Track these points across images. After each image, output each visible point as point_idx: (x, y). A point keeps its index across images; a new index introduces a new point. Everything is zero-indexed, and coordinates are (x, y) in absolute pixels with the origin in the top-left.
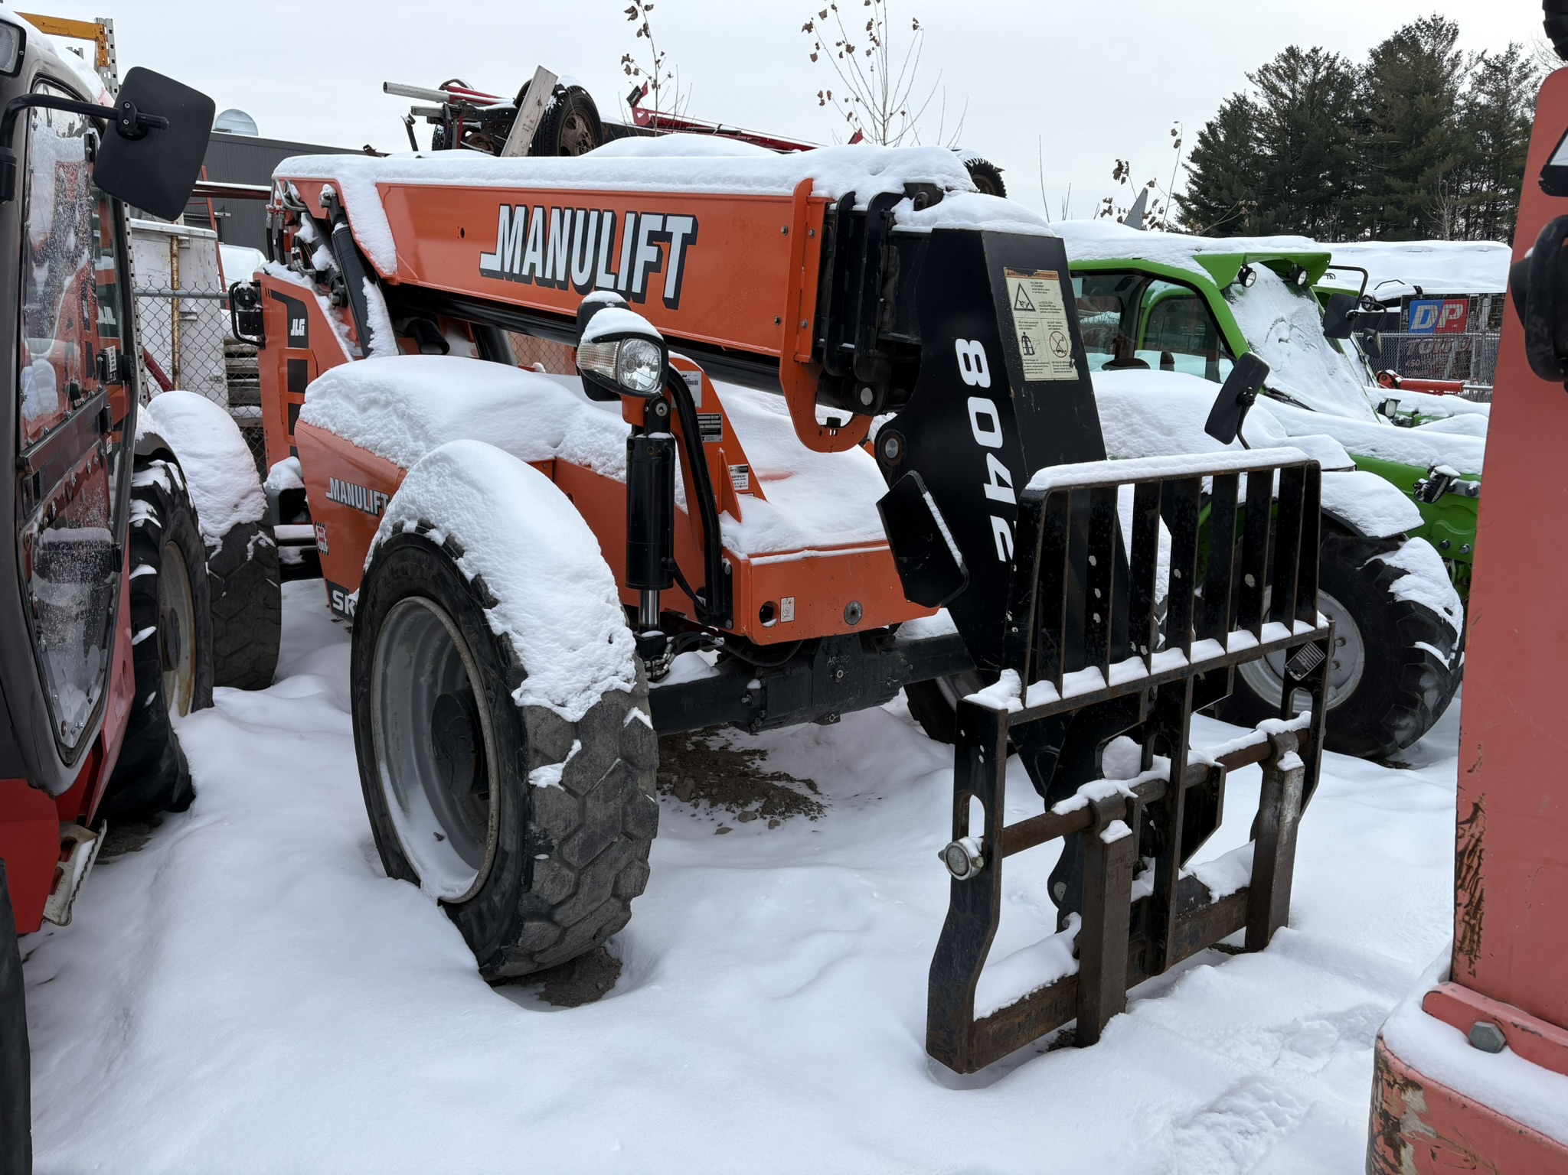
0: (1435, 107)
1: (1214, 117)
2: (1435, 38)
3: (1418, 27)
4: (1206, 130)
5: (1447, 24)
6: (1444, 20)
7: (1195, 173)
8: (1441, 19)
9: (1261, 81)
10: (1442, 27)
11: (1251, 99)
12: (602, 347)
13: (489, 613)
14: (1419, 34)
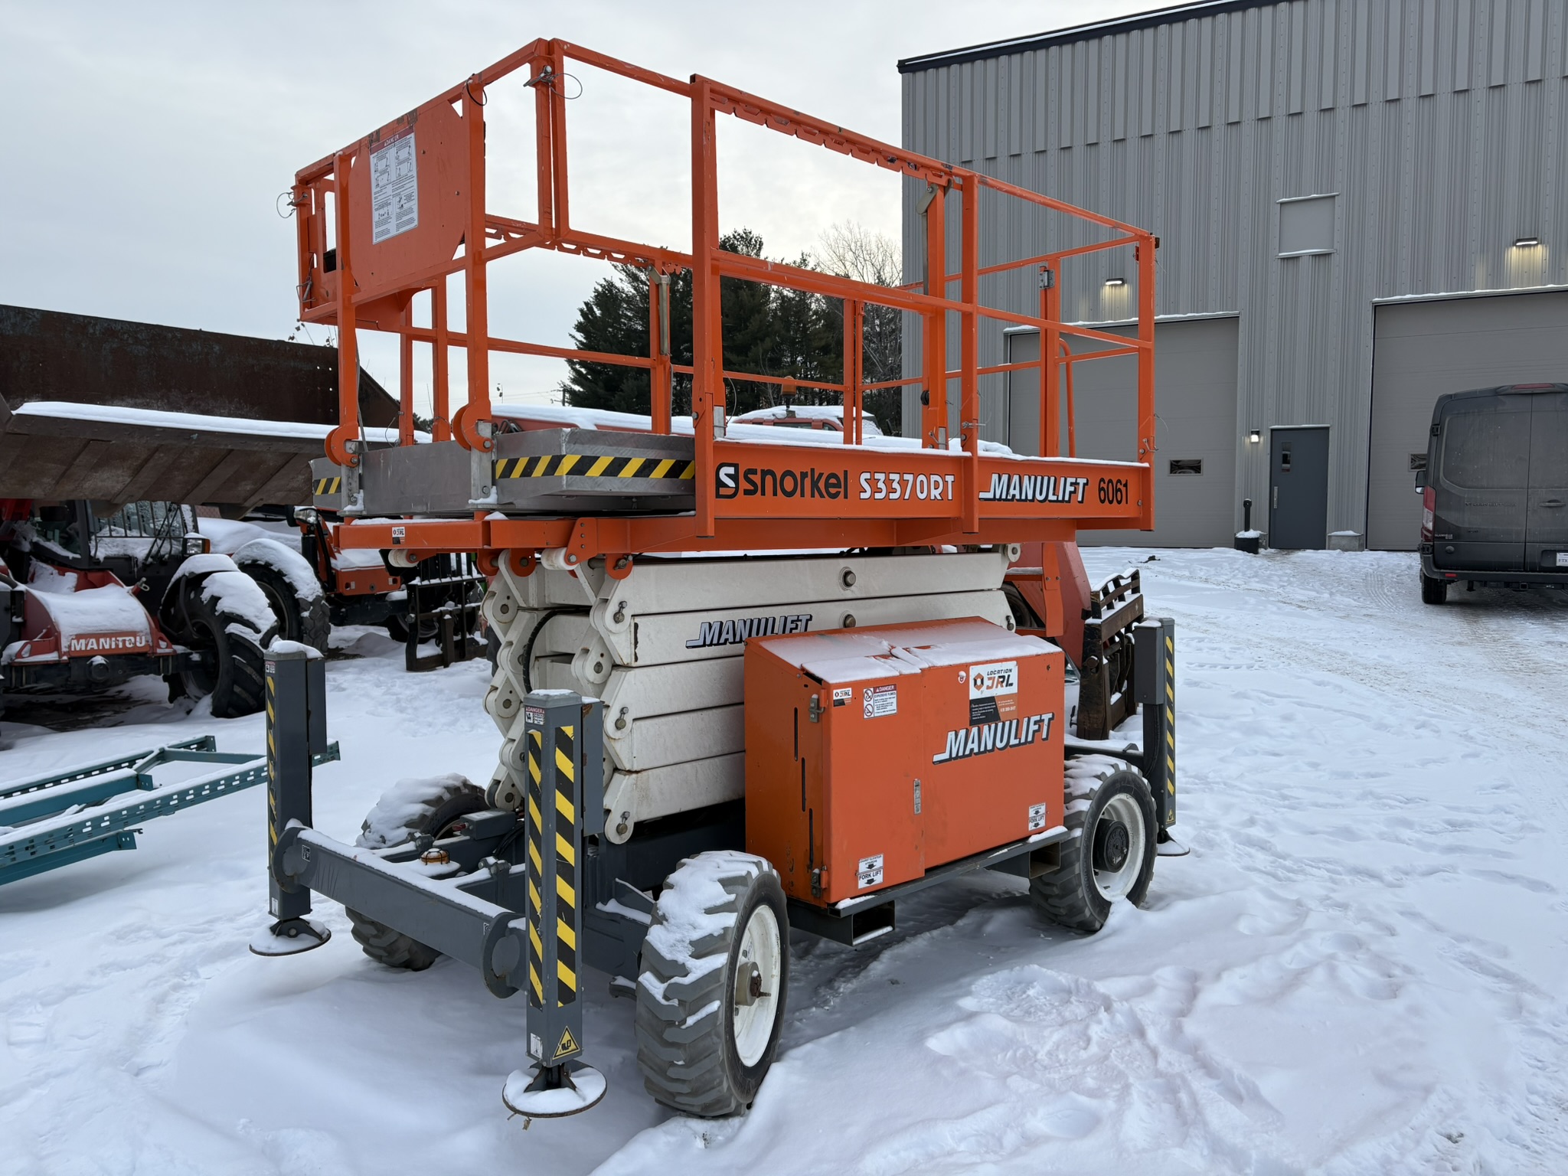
0: (754, 299)
1: (590, 297)
2: (747, 247)
3: (735, 237)
4: (585, 307)
5: (755, 236)
6: (752, 233)
7: (580, 342)
8: (750, 233)
9: (623, 270)
10: (751, 239)
11: (618, 284)
12: (302, 512)
13: (285, 578)
14: (736, 242)
